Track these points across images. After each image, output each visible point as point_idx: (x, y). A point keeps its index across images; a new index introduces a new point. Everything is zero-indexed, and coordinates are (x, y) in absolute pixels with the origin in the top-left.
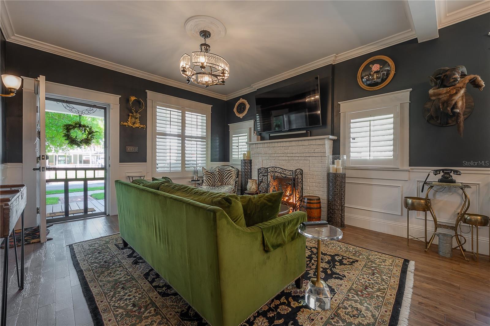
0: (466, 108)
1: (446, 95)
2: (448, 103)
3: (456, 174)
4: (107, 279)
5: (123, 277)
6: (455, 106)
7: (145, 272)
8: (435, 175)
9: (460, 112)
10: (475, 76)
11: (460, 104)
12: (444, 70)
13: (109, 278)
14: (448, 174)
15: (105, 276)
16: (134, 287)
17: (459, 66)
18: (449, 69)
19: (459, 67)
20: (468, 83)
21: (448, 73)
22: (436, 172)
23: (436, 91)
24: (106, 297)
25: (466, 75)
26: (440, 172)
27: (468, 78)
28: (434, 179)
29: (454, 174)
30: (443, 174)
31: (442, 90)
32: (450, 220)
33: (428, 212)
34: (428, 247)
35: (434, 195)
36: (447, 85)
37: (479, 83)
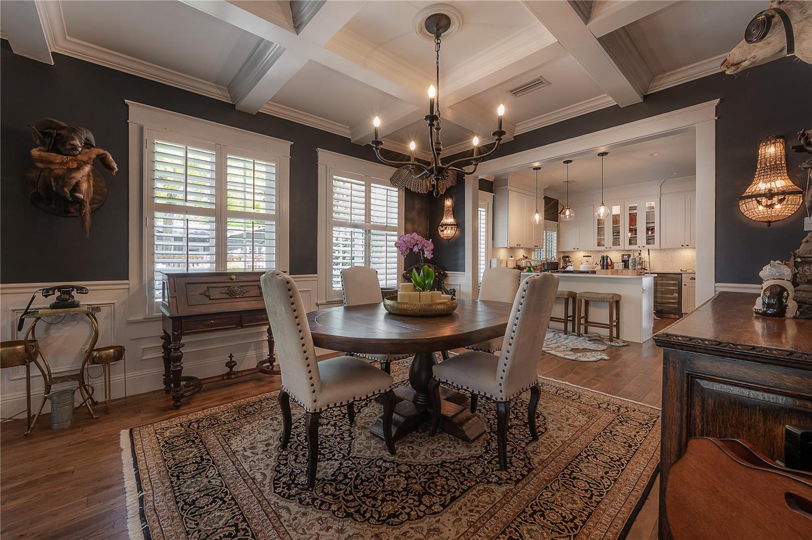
0: (94, 193)
1: (60, 167)
2: (66, 180)
3: (80, 293)
6: (76, 188)
8: (46, 297)
9: (85, 199)
10: (105, 152)
11: (84, 186)
12: (57, 124)
14: (69, 293)
17: (82, 128)
18: (65, 127)
19: (82, 131)
20: (94, 159)
21: (64, 132)
22: (47, 293)
23: (43, 154)
25: (93, 146)
26: (54, 292)
27: (96, 151)
28: (43, 303)
29: (77, 293)
30: (59, 294)
31: (54, 156)
32: (74, 364)
33: (32, 364)
34: (32, 426)
35: (47, 330)
36: (62, 150)
37: (109, 163)
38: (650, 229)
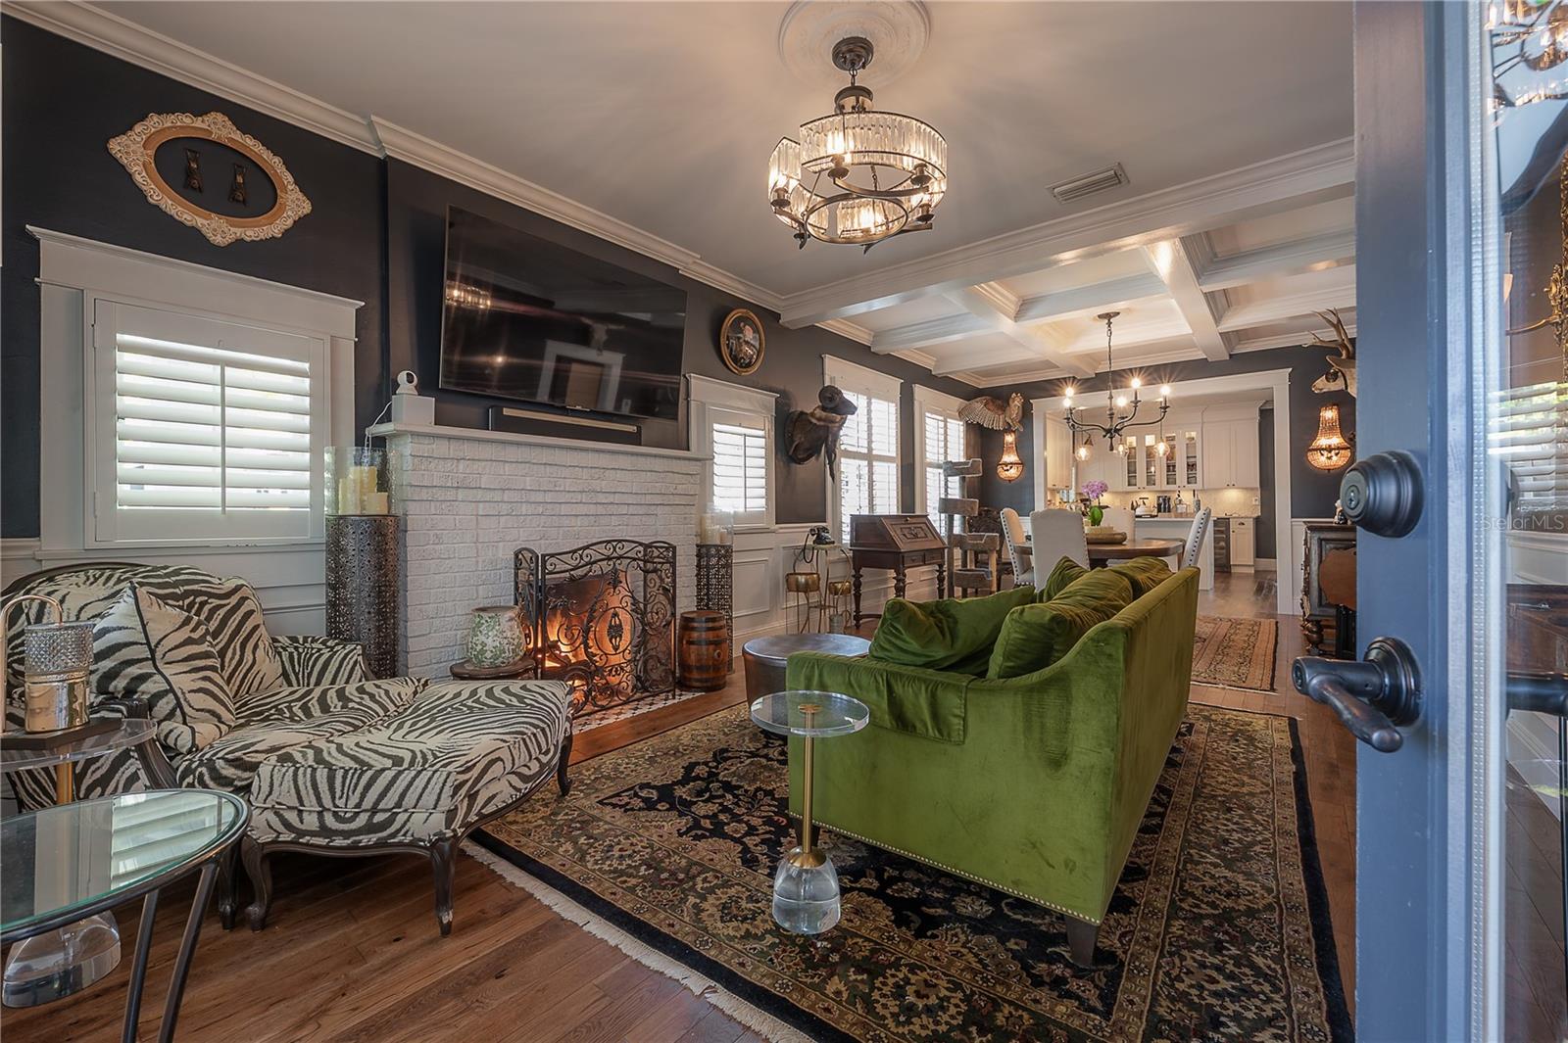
4: (1248, 885)
5: (1206, 863)
7: (1147, 836)
13: (1243, 884)
15: (1248, 898)
16: (1203, 830)
22: (813, 532)
24: (1275, 851)
38: (1191, 466)
